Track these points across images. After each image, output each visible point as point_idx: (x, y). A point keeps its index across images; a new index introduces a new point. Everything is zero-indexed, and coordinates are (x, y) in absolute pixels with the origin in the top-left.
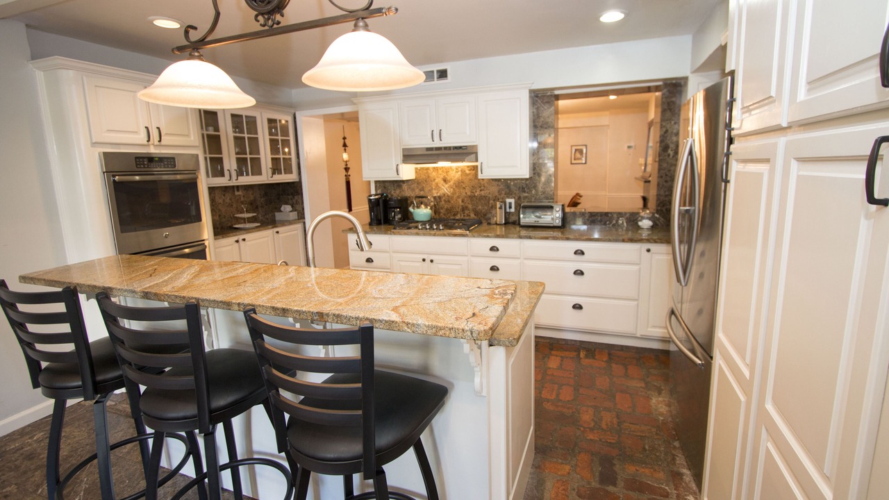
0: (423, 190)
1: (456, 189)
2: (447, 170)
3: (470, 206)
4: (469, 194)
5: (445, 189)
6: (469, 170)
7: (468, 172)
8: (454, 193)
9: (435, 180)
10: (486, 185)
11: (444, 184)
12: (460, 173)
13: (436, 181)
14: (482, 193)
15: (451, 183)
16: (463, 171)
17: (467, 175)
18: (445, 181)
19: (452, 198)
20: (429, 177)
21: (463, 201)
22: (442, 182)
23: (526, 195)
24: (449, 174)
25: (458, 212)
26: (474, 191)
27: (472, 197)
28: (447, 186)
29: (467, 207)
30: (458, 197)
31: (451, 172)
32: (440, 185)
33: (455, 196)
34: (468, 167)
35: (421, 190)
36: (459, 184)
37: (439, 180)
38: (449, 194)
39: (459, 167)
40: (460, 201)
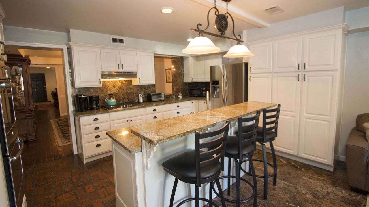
0: (103, 92)
1: (119, 90)
2: (115, 82)
3: (126, 97)
4: (125, 92)
5: (114, 90)
6: (125, 82)
7: (124, 82)
8: (118, 92)
9: (109, 86)
10: (132, 88)
11: (114, 88)
12: (121, 83)
13: (110, 87)
14: (131, 91)
15: (117, 87)
16: (122, 82)
17: (124, 84)
18: (114, 87)
19: (118, 94)
20: (106, 85)
21: (123, 95)
22: (113, 87)
23: (147, 91)
24: (116, 83)
25: (121, 100)
26: (127, 90)
27: (127, 93)
28: (115, 89)
29: (125, 98)
30: (121, 93)
31: (117, 83)
32: (112, 89)
33: (119, 93)
34: (124, 80)
35: (101, 92)
36: (121, 88)
37: (111, 87)
38: (116, 92)
39: (120, 80)
40: (121, 95)
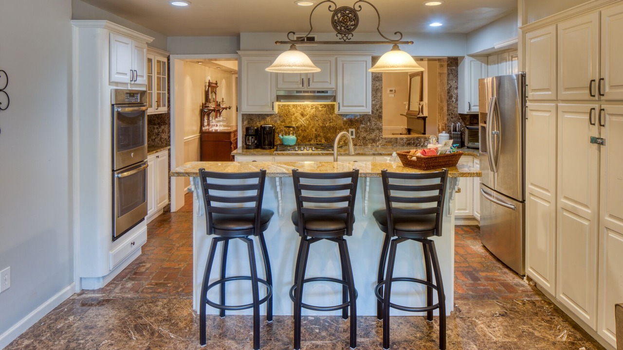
0: (285, 122)
1: (311, 121)
2: (304, 108)
3: (322, 134)
4: (321, 125)
5: (302, 121)
6: (322, 108)
7: (320, 109)
8: (309, 125)
9: (294, 114)
10: (334, 118)
11: (302, 117)
12: (314, 109)
13: (296, 115)
14: (331, 124)
15: (308, 117)
16: (317, 108)
17: (320, 111)
18: (302, 115)
19: (308, 128)
20: (289, 112)
21: (316, 131)
22: (300, 116)
23: (363, 126)
24: (306, 110)
25: (312, 138)
26: (325, 123)
27: (323, 128)
28: (304, 119)
29: (319, 135)
30: (313, 127)
31: (307, 109)
32: (298, 118)
33: (310, 127)
34: (321, 105)
35: (282, 122)
36: (313, 117)
37: (298, 115)
38: (306, 125)
39: (314, 105)
40: (314, 130)
